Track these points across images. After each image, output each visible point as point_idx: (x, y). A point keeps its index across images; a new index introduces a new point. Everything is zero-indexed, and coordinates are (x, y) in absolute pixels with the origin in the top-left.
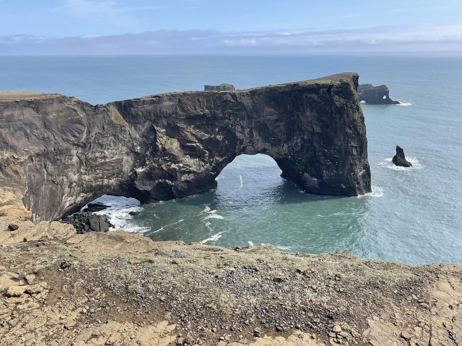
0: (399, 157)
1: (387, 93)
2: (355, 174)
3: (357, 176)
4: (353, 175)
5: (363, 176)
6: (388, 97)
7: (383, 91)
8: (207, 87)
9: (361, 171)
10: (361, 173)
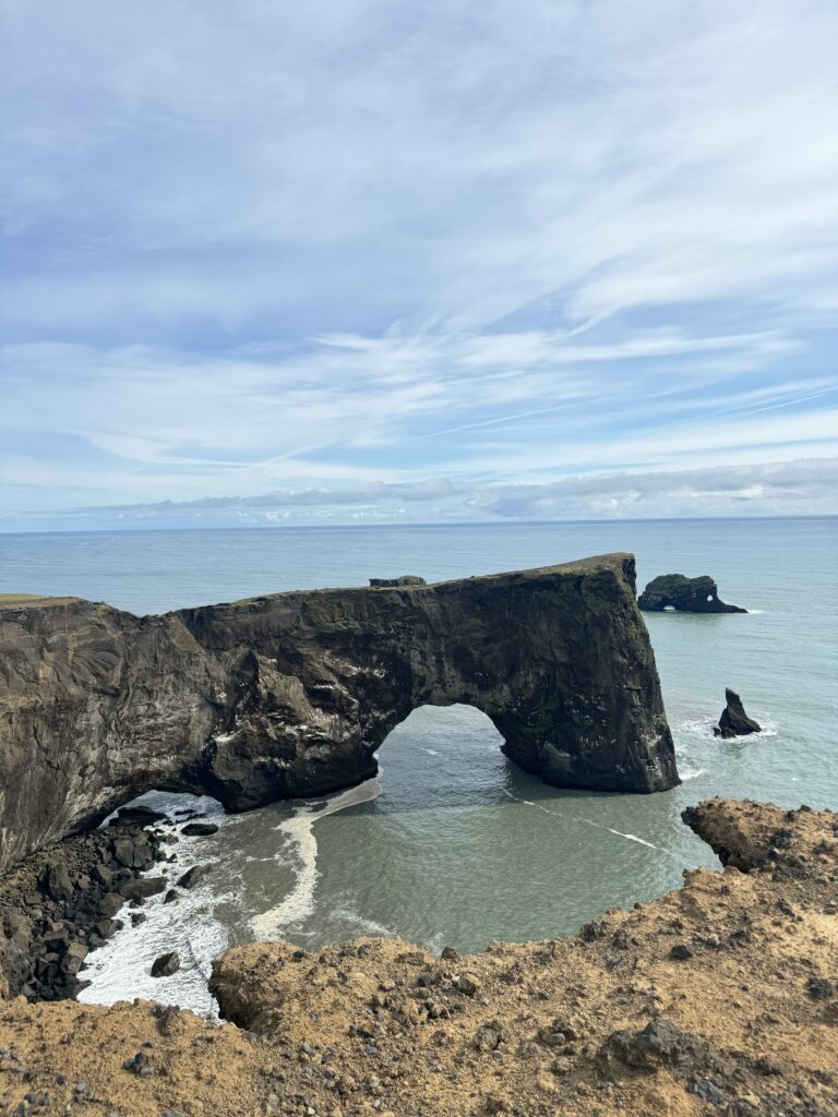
0: (732, 711)
1: (713, 591)
2: (642, 744)
3: (645, 748)
4: (639, 745)
5: (659, 748)
6: (715, 598)
7: (707, 586)
8: (374, 582)
9: (653, 737)
10: (652, 743)
